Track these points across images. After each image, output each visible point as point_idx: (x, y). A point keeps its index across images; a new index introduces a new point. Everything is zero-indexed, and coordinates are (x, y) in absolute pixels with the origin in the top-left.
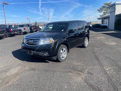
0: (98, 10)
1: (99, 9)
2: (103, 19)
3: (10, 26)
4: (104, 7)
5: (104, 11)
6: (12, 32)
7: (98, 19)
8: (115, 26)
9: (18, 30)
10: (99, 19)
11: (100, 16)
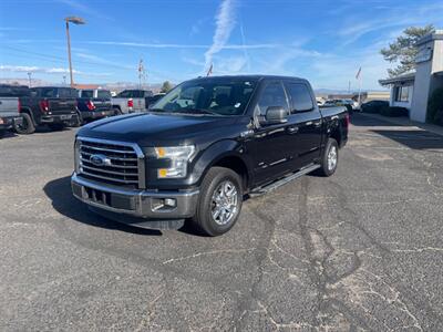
0: (384, 53)
1: (388, 49)
2: (398, 84)
3: (87, 94)
4: (404, 43)
5: (403, 57)
6: (94, 110)
7: (380, 81)
8: (428, 110)
9: (109, 106)
10: (383, 83)
11: (390, 72)
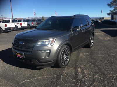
1: (110, 3)
2: (113, 14)
5: (115, 6)
11: (110, 11)
